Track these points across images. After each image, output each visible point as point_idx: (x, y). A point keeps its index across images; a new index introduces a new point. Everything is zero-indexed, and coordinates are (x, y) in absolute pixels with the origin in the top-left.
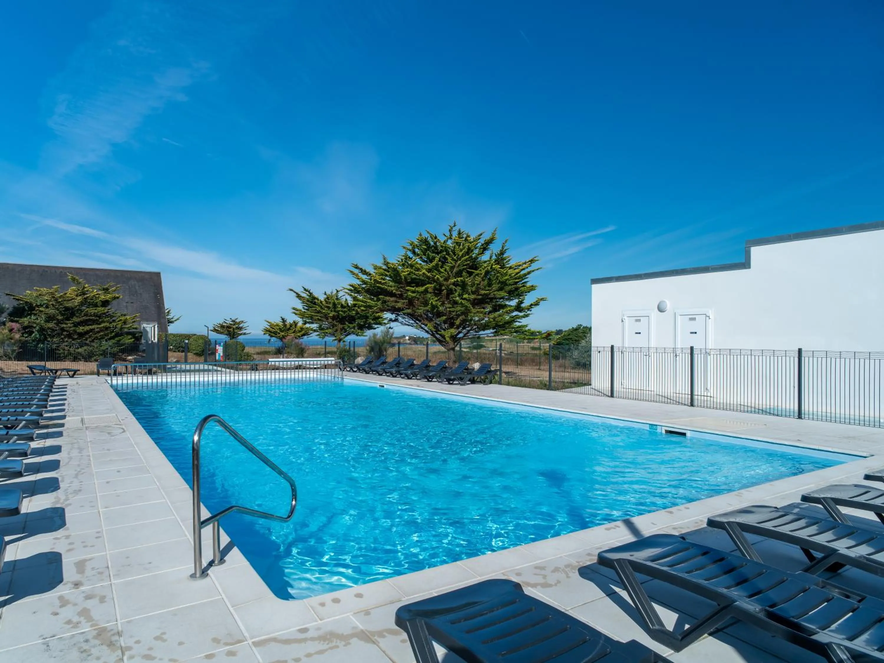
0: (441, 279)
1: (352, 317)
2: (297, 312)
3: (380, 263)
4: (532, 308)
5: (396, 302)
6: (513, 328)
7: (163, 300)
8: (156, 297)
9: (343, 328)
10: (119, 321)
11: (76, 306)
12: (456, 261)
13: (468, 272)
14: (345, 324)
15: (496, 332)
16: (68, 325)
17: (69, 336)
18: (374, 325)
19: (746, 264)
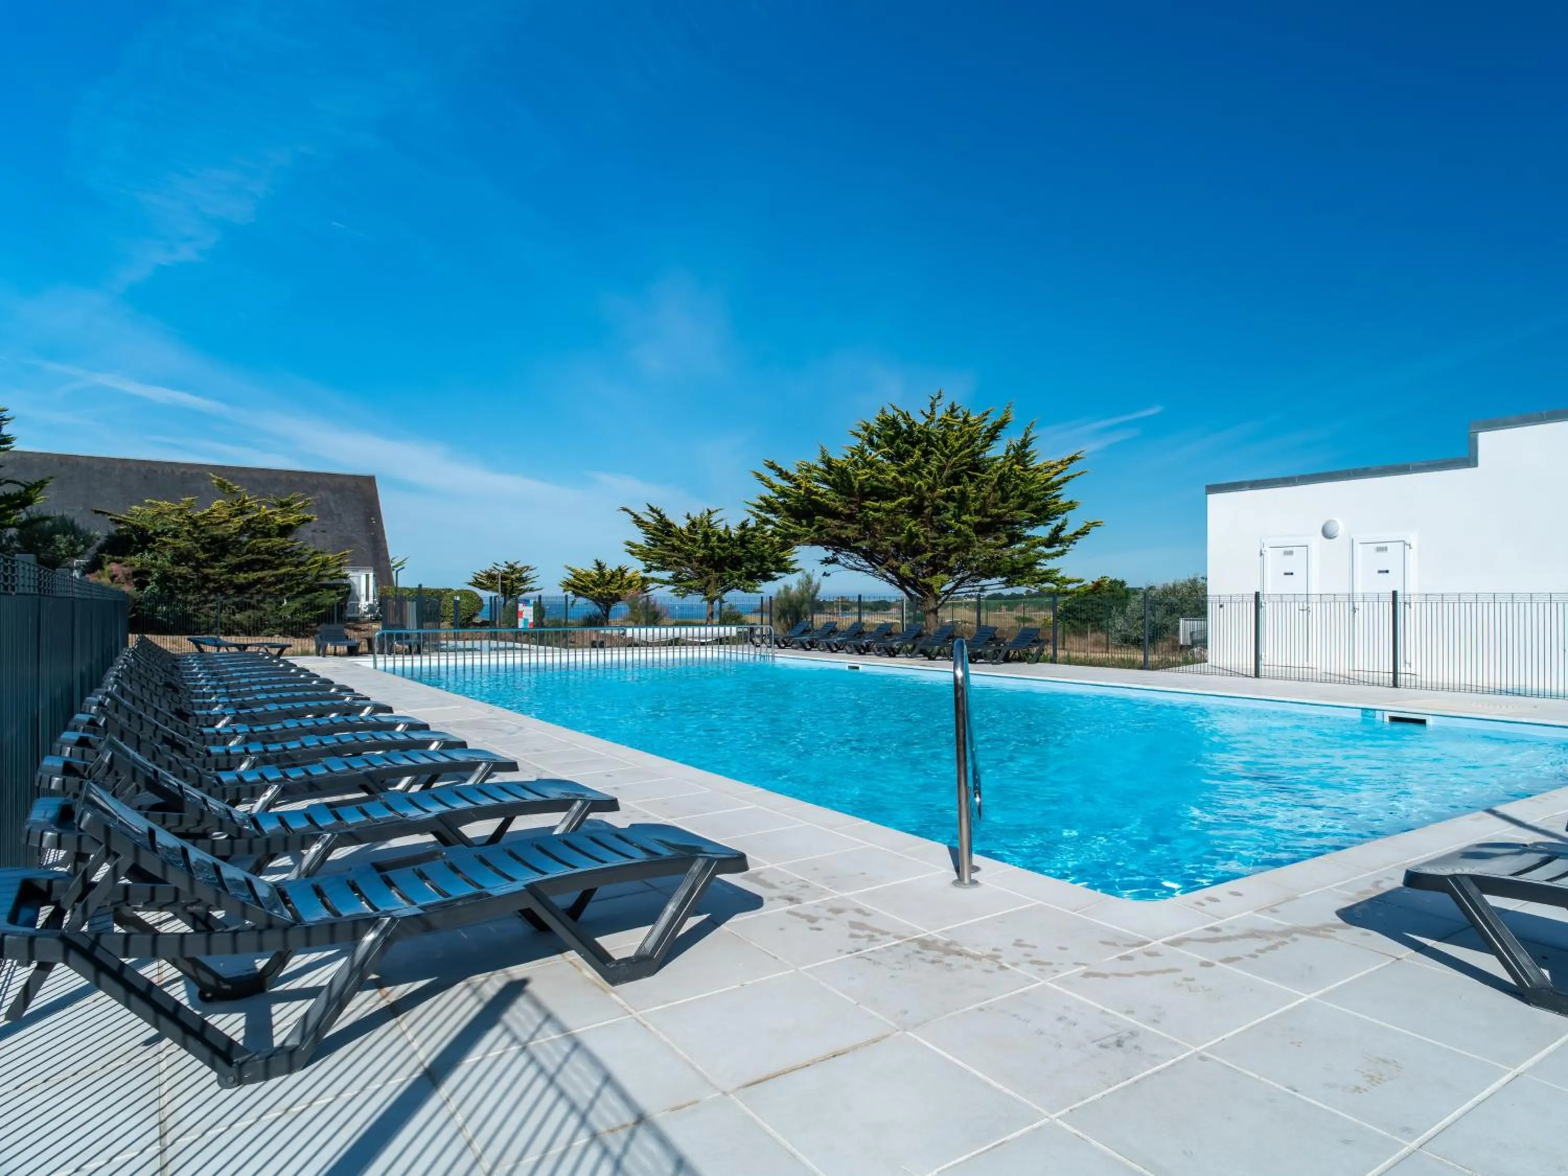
0: (924, 488)
1: (738, 558)
2: (633, 549)
3: (815, 459)
4: (1077, 538)
5: (841, 527)
6: (1036, 574)
7: (382, 526)
8: (368, 521)
9: (720, 578)
10: (313, 564)
11: (231, 535)
12: (948, 457)
13: (969, 476)
14: (724, 571)
15: (1007, 581)
16: (215, 571)
17: (219, 590)
18: (773, 573)
19: (1469, 460)
